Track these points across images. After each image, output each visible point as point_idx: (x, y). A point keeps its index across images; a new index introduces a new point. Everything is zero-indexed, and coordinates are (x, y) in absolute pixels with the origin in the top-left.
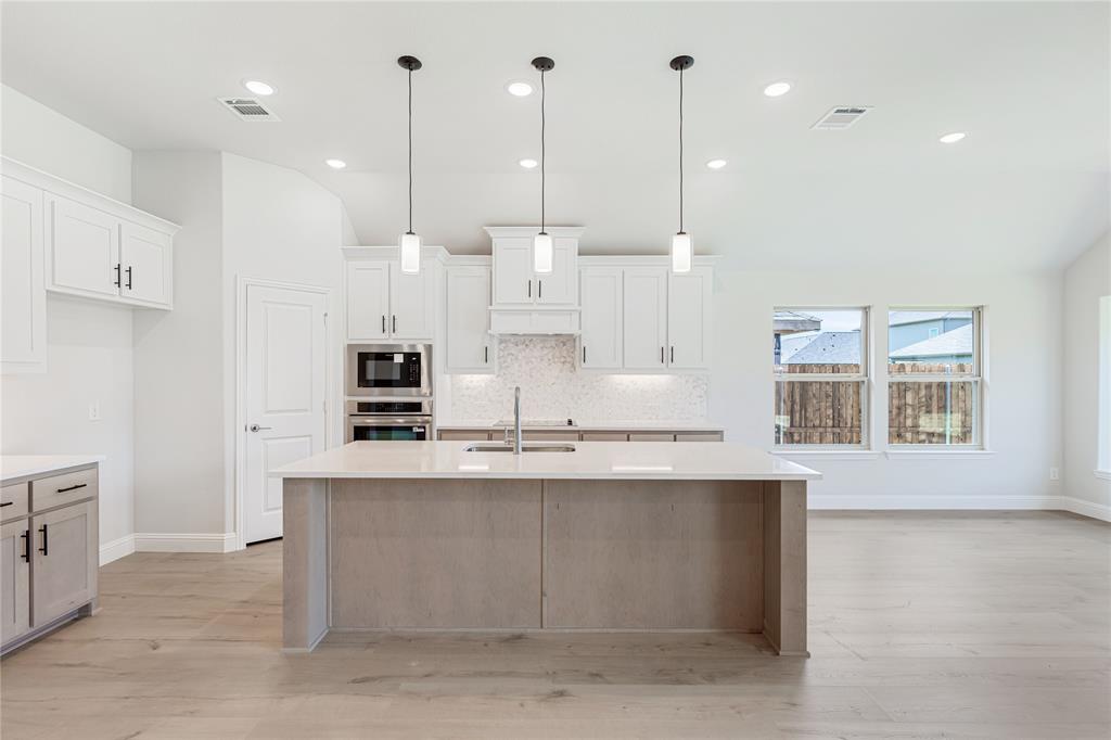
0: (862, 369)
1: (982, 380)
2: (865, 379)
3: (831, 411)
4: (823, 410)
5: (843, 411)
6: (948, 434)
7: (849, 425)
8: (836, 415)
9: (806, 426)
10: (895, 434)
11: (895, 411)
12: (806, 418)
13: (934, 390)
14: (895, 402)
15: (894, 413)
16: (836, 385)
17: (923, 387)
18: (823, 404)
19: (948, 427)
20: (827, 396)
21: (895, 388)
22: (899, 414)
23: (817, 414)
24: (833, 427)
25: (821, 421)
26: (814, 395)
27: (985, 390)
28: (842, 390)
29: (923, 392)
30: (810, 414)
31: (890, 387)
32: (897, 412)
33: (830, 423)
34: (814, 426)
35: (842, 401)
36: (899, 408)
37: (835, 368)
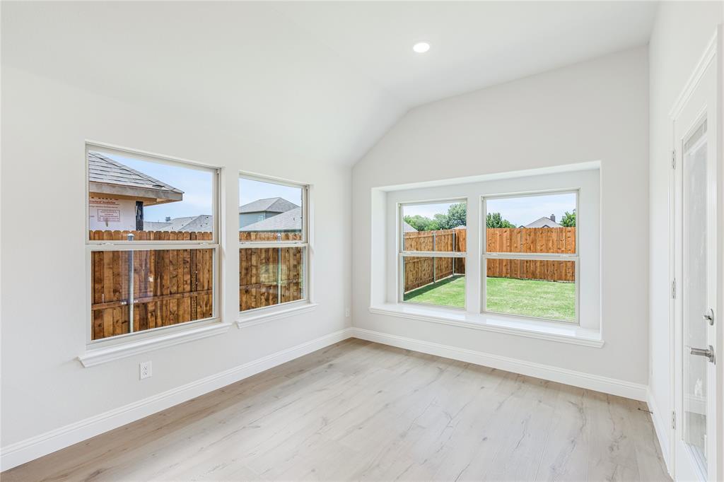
0: (214, 236)
1: (309, 245)
2: (216, 246)
3: (189, 277)
4: (180, 276)
5: (201, 276)
6: (279, 285)
7: (206, 288)
8: (194, 280)
9: (162, 295)
10: (244, 291)
11: (244, 272)
12: (162, 286)
13: (271, 253)
14: (244, 264)
15: (243, 273)
16: (193, 252)
17: (263, 251)
18: (180, 271)
19: (279, 281)
20: (185, 262)
21: (243, 252)
22: (246, 274)
23: (174, 281)
24: (191, 291)
25: (178, 287)
26: (171, 262)
27: (311, 255)
28: (199, 255)
29: (263, 256)
30: (167, 282)
31: (240, 252)
32: (246, 272)
33: (188, 288)
34: (171, 293)
35: (200, 266)
36: (247, 269)
37: (192, 236)
